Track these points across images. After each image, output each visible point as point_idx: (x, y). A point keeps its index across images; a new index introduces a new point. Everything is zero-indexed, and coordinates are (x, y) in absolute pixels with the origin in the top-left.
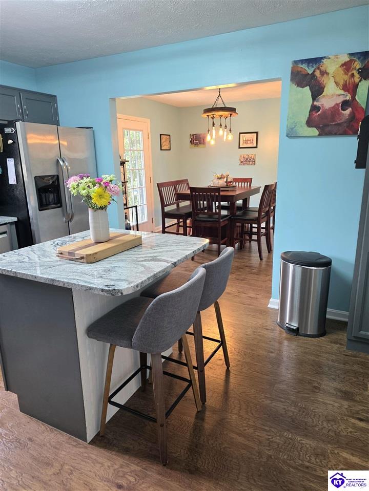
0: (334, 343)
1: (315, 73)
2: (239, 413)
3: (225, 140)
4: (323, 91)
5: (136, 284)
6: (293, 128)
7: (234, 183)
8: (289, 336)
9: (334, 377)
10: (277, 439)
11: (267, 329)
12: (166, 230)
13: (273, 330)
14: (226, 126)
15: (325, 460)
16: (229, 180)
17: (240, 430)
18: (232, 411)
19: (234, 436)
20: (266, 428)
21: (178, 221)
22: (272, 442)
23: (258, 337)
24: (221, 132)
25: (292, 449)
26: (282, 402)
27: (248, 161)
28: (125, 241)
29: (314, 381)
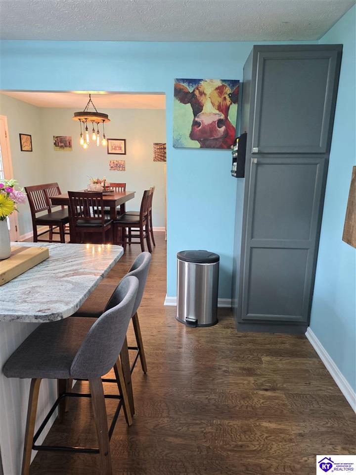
0: (227, 328)
1: (195, 92)
2: (169, 415)
3: (98, 146)
4: (202, 109)
5: (75, 304)
6: (179, 140)
7: (111, 188)
8: (190, 329)
9: (235, 358)
10: (209, 429)
11: (169, 327)
12: (39, 238)
13: (174, 326)
14: (98, 131)
15: (252, 434)
16: (106, 185)
17: (176, 432)
18: (162, 415)
19: (171, 439)
20: (197, 422)
21: (51, 227)
22: (206, 433)
23: (164, 336)
24: (94, 136)
25: (224, 434)
26: (202, 392)
27: (118, 167)
28: (32, 256)
29: (222, 366)
